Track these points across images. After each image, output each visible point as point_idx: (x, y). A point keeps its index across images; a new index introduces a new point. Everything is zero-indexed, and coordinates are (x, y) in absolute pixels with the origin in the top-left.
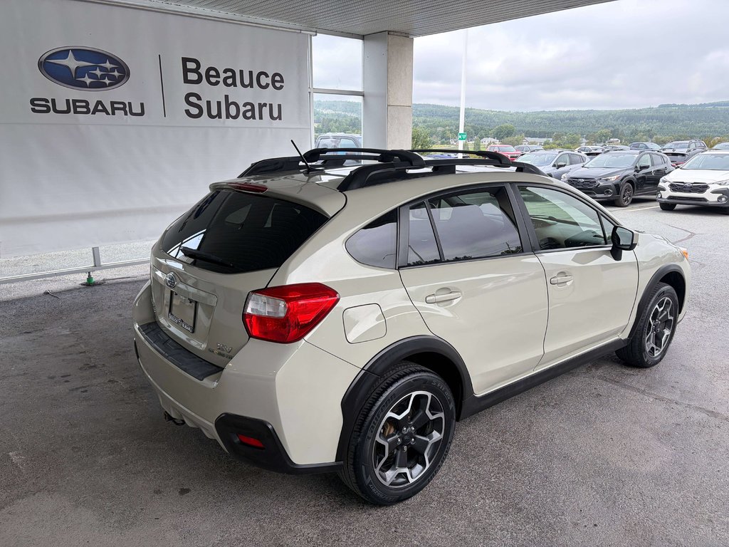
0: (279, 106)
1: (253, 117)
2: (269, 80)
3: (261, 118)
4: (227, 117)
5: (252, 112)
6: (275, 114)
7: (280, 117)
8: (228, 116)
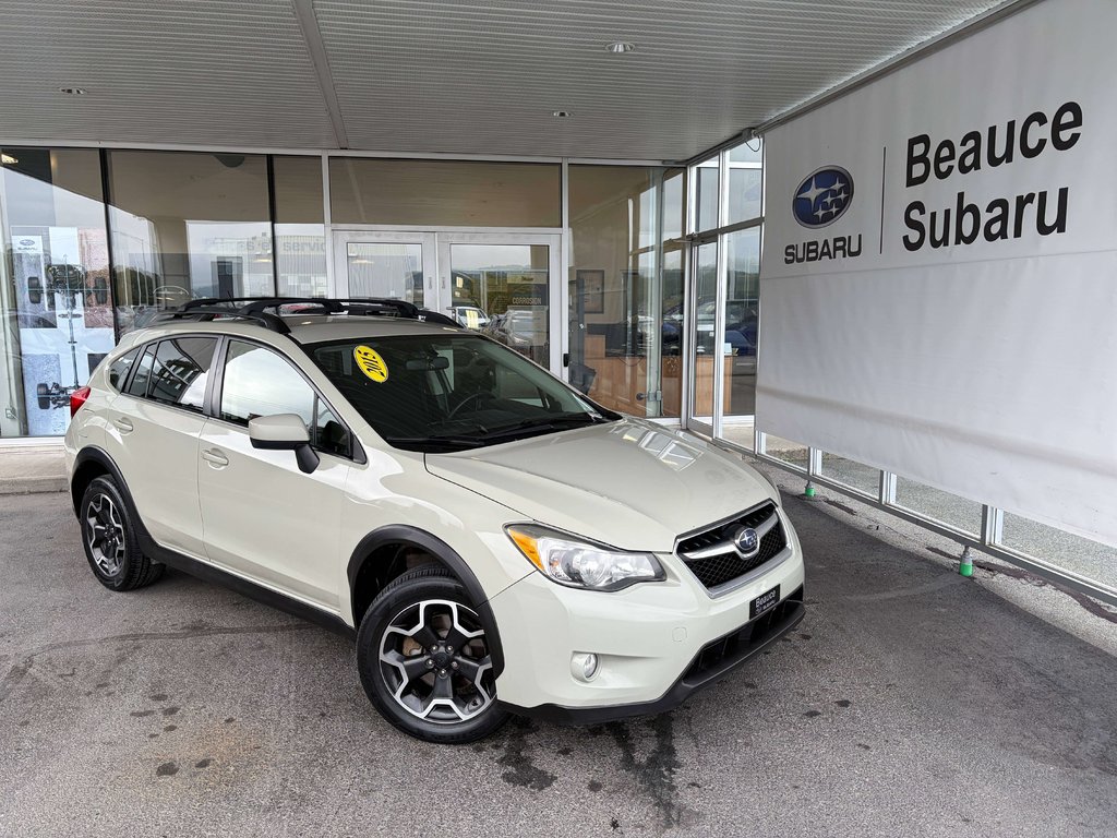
0: (1063, 193)
1: (1003, 234)
2: (1045, 131)
3: (1018, 234)
4: (957, 242)
5: (1002, 221)
6: (1050, 219)
7: (1060, 225)
8: (960, 238)
